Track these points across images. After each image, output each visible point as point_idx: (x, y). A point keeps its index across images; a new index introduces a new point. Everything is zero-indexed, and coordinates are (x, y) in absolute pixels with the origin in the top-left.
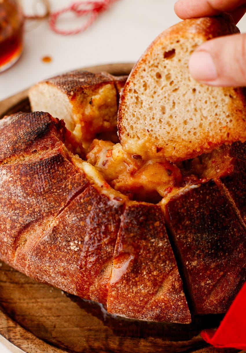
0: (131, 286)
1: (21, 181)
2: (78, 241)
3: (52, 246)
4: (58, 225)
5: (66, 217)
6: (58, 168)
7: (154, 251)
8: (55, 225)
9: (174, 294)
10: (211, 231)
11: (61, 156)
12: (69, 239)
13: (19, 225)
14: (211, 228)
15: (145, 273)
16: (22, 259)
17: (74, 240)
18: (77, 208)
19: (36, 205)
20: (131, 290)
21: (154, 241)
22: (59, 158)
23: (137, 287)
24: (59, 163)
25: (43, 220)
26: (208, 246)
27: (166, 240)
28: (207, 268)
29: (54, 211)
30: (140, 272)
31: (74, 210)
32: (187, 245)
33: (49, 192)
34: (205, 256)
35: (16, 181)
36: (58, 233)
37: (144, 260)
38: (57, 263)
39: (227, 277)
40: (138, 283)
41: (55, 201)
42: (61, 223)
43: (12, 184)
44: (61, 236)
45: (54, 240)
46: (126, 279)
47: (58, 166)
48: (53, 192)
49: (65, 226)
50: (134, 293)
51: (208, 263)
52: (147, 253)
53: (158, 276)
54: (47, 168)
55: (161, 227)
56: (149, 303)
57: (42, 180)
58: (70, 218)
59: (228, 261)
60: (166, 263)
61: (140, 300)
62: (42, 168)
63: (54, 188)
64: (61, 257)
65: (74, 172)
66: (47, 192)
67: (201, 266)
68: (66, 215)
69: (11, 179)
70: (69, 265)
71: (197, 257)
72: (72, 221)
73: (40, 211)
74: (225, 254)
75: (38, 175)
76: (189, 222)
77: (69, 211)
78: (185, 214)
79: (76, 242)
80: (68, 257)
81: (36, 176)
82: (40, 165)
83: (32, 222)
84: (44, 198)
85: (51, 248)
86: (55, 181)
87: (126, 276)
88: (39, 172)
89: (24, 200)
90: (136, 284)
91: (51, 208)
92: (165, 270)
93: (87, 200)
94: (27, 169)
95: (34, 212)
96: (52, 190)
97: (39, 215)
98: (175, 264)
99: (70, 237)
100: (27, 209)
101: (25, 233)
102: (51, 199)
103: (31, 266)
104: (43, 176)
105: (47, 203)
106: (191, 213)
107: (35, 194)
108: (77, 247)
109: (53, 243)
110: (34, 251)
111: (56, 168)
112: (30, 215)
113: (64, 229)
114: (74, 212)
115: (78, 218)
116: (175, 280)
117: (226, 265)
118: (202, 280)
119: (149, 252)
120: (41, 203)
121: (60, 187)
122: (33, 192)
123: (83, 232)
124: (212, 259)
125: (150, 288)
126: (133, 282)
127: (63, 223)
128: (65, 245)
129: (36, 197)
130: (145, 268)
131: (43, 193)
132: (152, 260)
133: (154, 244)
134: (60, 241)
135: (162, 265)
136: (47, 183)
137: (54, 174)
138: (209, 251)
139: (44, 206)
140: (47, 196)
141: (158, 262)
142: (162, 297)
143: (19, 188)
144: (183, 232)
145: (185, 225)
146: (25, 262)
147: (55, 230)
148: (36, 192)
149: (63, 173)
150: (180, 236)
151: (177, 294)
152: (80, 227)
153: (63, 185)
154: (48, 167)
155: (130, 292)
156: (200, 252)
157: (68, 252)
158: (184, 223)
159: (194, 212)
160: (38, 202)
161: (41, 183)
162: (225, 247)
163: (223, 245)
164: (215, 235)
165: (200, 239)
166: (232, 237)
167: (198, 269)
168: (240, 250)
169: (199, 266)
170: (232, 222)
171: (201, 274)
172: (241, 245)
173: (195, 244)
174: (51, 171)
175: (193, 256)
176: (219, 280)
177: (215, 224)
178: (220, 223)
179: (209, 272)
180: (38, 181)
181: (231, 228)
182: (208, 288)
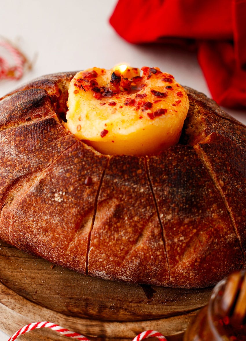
0: (113, 232)
1: (15, 141)
2: (63, 192)
3: (38, 198)
4: (45, 178)
5: (54, 170)
6: (50, 129)
7: (136, 196)
8: (43, 178)
9: (153, 242)
10: (186, 187)
11: (54, 120)
12: (55, 190)
13: (8, 181)
14: (187, 184)
15: (126, 218)
16: (6, 218)
17: (59, 191)
18: (65, 161)
19: (27, 162)
20: (112, 237)
21: (136, 187)
22: (53, 120)
23: (118, 234)
24: (51, 125)
25: (31, 176)
26: (183, 200)
27: (147, 187)
28: (180, 223)
29: (42, 166)
30: (121, 217)
31: (61, 162)
33: (40, 150)
34: (179, 211)
35: (10, 142)
36: (45, 185)
37: (126, 205)
38: (40, 216)
39: (199, 237)
40: (119, 230)
41: (44, 157)
42: (48, 176)
43: (7, 145)
44: (47, 188)
45: (40, 192)
46: (108, 224)
47: (51, 128)
48: (44, 150)
49: (51, 178)
50: (115, 240)
51: (182, 218)
52: (129, 199)
53: (138, 222)
54: (41, 129)
55: (143, 174)
56: (129, 254)
57: (34, 139)
58: (57, 170)
59: (201, 218)
60: (146, 209)
61: (120, 249)
62: (35, 128)
63: (45, 146)
64: (45, 209)
65: (64, 134)
66: (38, 150)
67: (175, 220)
68: (53, 167)
69: (6, 140)
70: (52, 218)
71: (172, 210)
72: (59, 173)
73: (30, 166)
74: (198, 211)
75: (31, 135)
76: (167, 177)
77: (57, 163)
78: (163, 169)
79: (61, 193)
80: (51, 210)
81: (30, 136)
82: (34, 126)
83: (21, 177)
84: (35, 155)
85: (37, 200)
86: (46, 141)
87: (108, 221)
88: (32, 132)
89: (16, 157)
90: (117, 230)
91: (40, 163)
92: (145, 216)
93: (74, 154)
94: (22, 130)
95: (23, 168)
96: (43, 148)
97: (28, 170)
98: (155, 210)
99: (55, 189)
100: (18, 165)
101: (13, 190)
102: (41, 155)
103: (15, 223)
104: (35, 136)
106: (169, 169)
107: (26, 151)
108: (61, 198)
109: (39, 195)
110: (20, 204)
111: (49, 129)
112: (20, 171)
113: (51, 181)
114: (62, 165)
115: (64, 170)
116: (155, 227)
117: (199, 222)
118: (175, 235)
119: (132, 198)
120: (32, 160)
121: (50, 145)
122: (25, 150)
123: (68, 183)
124: (186, 214)
125: (131, 235)
126: (114, 227)
127: (50, 176)
128: (50, 196)
129: (28, 154)
130: (126, 213)
131: (34, 151)
132: (133, 206)
133: (136, 190)
134: (46, 192)
135: (143, 210)
136: (39, 142)
137: (46, 135)
138: (183, 205)
139: (33, 162)
140: (37, 153)
141: (139, 208)
142: (142, 246)
143: (12, 147)
144: (160, 185)
145: (163, 178)
146: (10, 220)
147: (42, 182)
148: (27, 150)
149: (54, 134)
150: (157, 189)
151: (156, 242)
152: (66, 178)
153: (53, 144)
154: (42, 127)
155: (112, 239)
156: (175, 206)
157: (52, 204)
158: (162, 177)
159: (172, 168)
160: (28, 159)
161: (33, 142)
162: (199, 205)
163: (197, 202)
164: (190, 191)
165: (175, 193)
166: (207, 196)
167: (172, 223)
168: (213, 210)
169: (173, 221)
170: (207, 183)
171: (175, 229)
172: (214, 206)
173: (171, 197)
174: (44, 131)
175: (168, 210)
176: (192, 238)
177: (191, 181)
178: (196, 181)
179: (182, 228)
180: (31, 140)
181: (205, 188)
182: (182, 245)
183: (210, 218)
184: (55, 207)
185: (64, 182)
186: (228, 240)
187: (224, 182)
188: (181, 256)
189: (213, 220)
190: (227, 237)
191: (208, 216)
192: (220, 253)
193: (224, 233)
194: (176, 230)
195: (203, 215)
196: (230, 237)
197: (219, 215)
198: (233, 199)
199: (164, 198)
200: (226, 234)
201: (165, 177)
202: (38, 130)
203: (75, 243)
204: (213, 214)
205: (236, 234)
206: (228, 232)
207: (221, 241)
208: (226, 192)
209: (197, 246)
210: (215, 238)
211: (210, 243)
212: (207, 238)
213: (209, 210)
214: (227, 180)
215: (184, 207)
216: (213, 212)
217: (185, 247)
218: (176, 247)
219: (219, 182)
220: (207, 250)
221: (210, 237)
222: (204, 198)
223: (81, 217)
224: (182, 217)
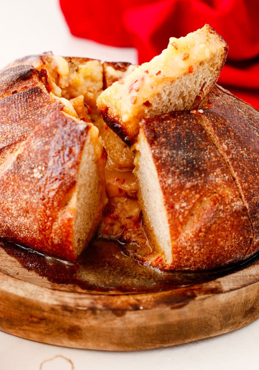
6: (35, 98)
10: (186, 149)
14: (187, 146)
19: (10, 131)
22: (38, 89)
24: (37, 94)
26: (183, 163)
28: (181, 188)
29: (27, 134)
32: (161, 161)
33: (25, 118)
34: (180, 174)
39: (203, 204)
41: (30, 125)
47: (36, 96)
48: (28, 118)
54: (25, 98)
57: (18, 109)
59: (204, 182)
62: (19, 98)
63: (30, 114)
65: (51, 102)
66: (22, 119)
67: (176, 185)
71: (172, 174)
73: (13, 136)
74: (200, 174)
75: (15, 105)
76: (165, 139)
78: (161, 132)
81: (13, 106)
82: (18, 95)
84: (19, 124)
86: (31, 109)
88: (16, 101)
91: (24, 132)
94: (4, 100)
97: (11, 140)
102: (26, 124)
104: (19, 105)
105: (21, 128)
106: (167, 132)
107: (10, 121)
111: (33, 97)
117: (202, 187)
118: (176, 201)
120: (15, 129)
121: (35, 113)
122: (8, 120)
124: (187, 178)
129: (11, 124)
131: (18, 120)
136: (23, 111)
137: (31, 103)
138: (184, 168)
139: (17, 131)
140: (22, 122)
144: (158, 148)
145: (161, 141)
149: (40, 102)
150: (155, 152)
153: (38, 112)
154: (26, 96)
156: (175, 169)
158: (160, 140)
159: (170, 132)
160: (12, 128)
161: (17, 111)
162: (201, 168)
163: (198, 165)
164: (191, 153)
165: (175, 156)
166: (209, 160)
167: (172, 188)
168: (217, 174)
169: (174, 185)
170: (209, 147)
171: (175, 194)
172: (218, 170)
173: (171, 160)
174: (28, 100)
175: (168, 173)
176: (194, 205)
177: (191, 144)
178: (197, 144)
179: (183, 193)
180: (15, 110)
181: (207, 151)
182: (184, 213)
183: (214, 182)
184: (34, 184)
185: (43, 156)
186: (235, 208)
187: (228, 147)
188: (184, 226)
189: (217, 185)
190: (233, 204)
191: (212, 181)
192: (226, 222)
193: (230, 201)
194: (177, 196)
195: (206, 179)
196: (237, 205)
197: (223, 181)
198: (238, 164)
199: (163, 161)
200: (232, 201)
201: (163, 139)
202: (22, 99)
203: (58, 224)
204: (217, 179)
205: (243, 202)
206: (235, 199)
207: (227, 209)
208: (230, 156)
209: (201, 214)
210: (220, 204)
211: (215, 210)
212: (212, 205)
213: (212, 174)
214: (231, 144)
215: (185, 170)
216: (217, 176)
217: (188, 215)
218: (177, 215)
219: (222, 145)
220: (212, 218)
221: (215, 204)
222: (206, 161)
223: (63, 194)
224: (183, 181)
